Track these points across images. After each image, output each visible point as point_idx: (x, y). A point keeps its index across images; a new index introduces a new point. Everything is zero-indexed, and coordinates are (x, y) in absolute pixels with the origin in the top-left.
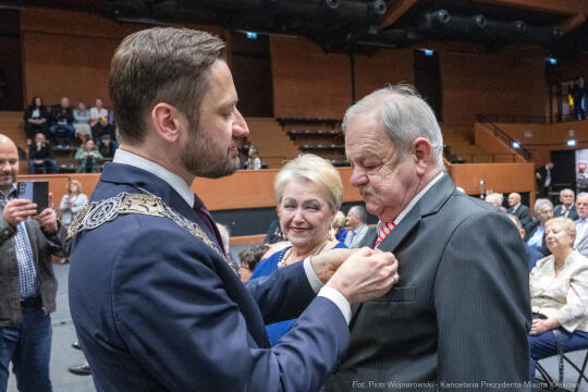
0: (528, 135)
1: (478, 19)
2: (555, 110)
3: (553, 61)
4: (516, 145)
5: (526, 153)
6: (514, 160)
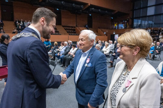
1: (99, 10)
2: (112, 27)
3: (112, 18)
4: (105, 33)
5: (106, 35)
6: (104, 36)
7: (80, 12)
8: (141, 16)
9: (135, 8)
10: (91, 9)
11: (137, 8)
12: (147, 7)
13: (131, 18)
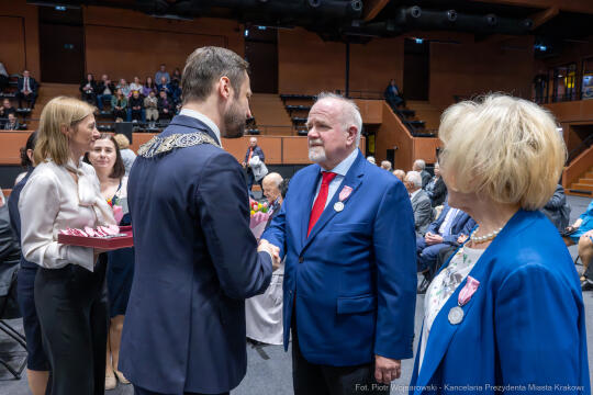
1: (449, 14)
3: (543, 48)
7: (355, 30)
10: (404, 11)
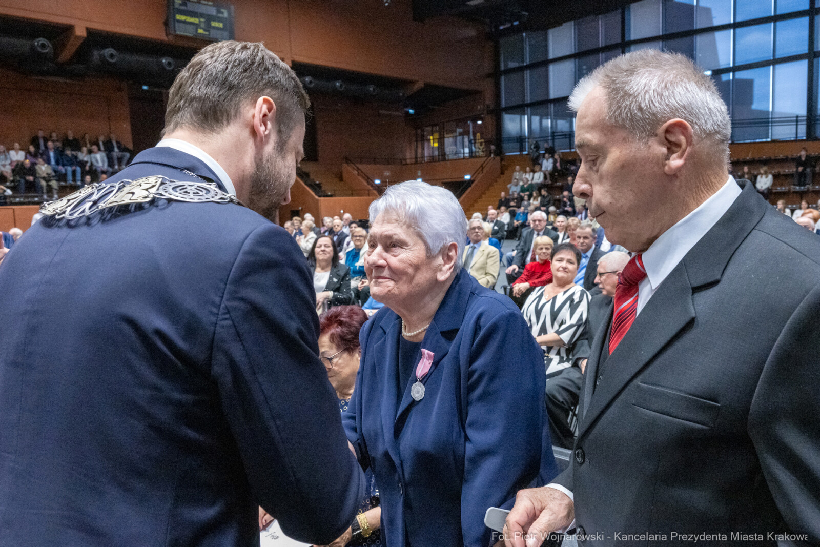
0: (387, 173)
3: (411, 111)
4: (377, 182)
8: (528, 99)
9: (502, 68)
11: (512, 65)
12: (546, 63)
13: (492, 107)
